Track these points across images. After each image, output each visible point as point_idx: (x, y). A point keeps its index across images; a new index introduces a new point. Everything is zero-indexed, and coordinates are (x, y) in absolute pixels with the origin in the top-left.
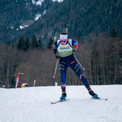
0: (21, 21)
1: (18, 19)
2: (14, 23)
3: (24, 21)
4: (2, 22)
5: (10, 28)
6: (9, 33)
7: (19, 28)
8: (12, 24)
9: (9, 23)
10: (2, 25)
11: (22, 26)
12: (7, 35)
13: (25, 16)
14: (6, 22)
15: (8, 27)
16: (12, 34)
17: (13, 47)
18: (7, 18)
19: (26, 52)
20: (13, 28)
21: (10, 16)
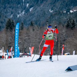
0: (71, 7)
1: (69, 5)
2: (66, 8)
3: (74, 7)
4: (57, 8)
5: (63, 12)
6: (62, 16)
7: (70, 12)
8: (65, 9)
9: (62, 9)
10: (57, 10)
11: (72, 10)
12: (61, 17)
13: (74, 3)
14: (60, 8)
15: (61, 12)
16: (65, 17)
17: (63, 26)
18: (61, 4)
19: (73, 29)
20: (65, 12)
21: (63, 3)
